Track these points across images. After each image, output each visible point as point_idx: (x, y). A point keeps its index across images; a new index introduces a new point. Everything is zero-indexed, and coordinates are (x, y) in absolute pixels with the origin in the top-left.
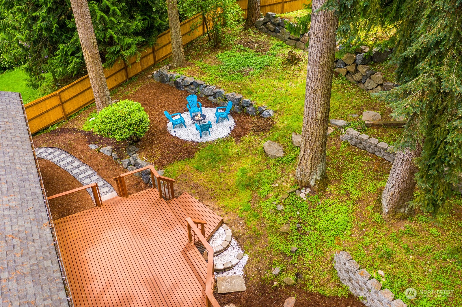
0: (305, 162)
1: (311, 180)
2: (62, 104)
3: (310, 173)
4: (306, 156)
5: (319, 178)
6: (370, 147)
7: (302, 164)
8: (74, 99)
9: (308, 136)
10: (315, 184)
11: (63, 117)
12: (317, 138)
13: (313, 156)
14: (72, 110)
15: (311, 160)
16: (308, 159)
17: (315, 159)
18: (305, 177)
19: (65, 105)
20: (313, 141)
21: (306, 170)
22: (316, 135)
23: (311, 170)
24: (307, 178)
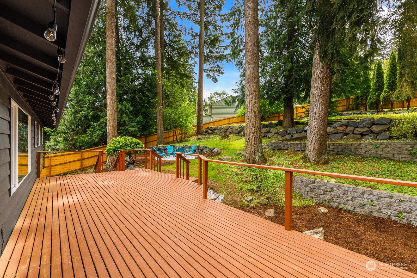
0: (250, 143)
1: (256, 157)
2: (82, 159)
3: (255, 151)
4: (251, 139)
5: (260, 155)
6: (284, 146)
7: (248, 147)
8: (91, 159)
9: (250, 124)
10: (259, 159)
11: (80, 169)
12: (256, 124)
13: (255, 137)
14: (88, 165)
15: (254, 141)
16: (252, 141)
17: (256, 140)
18: (251, 156)
19: (83, 161)
20: (254, 126)
21: (251, 150)
22: (255, 122)
23: (255, 148)
24: (253, 156)
